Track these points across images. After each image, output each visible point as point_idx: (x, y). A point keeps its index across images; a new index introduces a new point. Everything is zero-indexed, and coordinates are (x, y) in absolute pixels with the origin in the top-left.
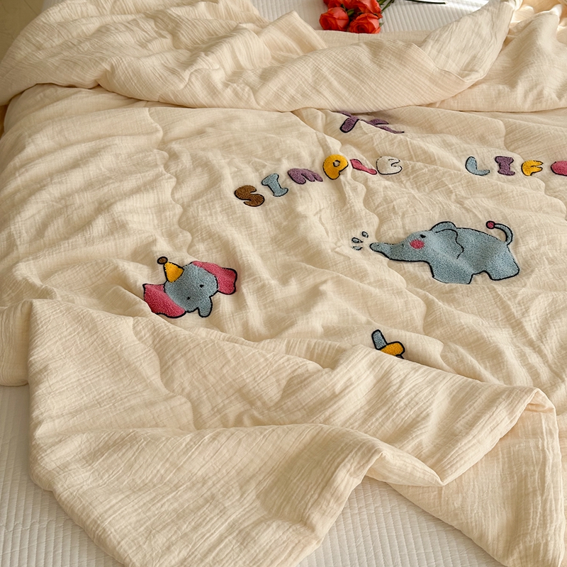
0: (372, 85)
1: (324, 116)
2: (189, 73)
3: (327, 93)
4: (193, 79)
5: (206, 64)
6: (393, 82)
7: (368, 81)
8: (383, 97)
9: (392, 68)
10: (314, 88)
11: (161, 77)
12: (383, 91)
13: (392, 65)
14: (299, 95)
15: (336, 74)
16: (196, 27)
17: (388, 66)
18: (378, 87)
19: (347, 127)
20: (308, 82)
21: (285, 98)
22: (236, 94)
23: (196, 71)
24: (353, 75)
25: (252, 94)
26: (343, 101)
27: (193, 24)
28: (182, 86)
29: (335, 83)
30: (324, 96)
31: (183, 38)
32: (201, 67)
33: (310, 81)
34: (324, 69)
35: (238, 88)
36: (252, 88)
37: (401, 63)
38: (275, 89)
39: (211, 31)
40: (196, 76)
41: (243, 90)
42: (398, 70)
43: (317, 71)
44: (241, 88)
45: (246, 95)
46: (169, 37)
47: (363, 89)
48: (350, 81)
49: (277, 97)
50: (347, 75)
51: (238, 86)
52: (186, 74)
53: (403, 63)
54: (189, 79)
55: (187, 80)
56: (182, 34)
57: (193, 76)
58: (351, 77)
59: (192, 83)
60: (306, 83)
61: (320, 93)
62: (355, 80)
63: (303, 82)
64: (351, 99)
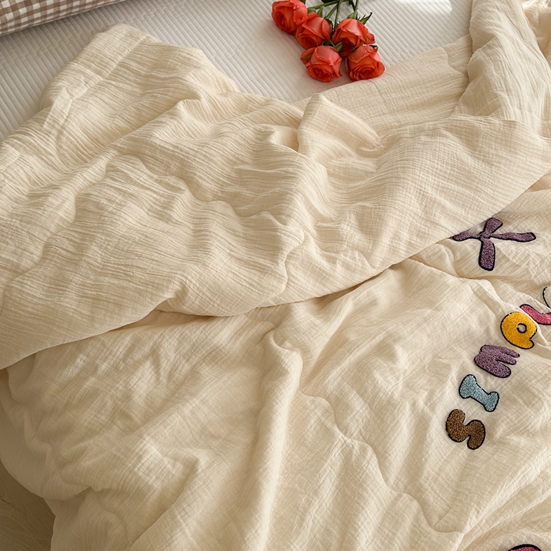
0: (489, 191)
1: (451, 252)
2: (283, 263)
3: (443, 221)
4: (293, 271)
5: (293, 238)
6: (509, 178)
7: (483, 188)
8: (501, 199)
9: (503, 161)
10: (428, 220)
11: (251, 284)
12: (500, 193)
13: (502, 157)
14: (415, 238)
15: (444, 191)
16: (212, 160)
17: (498, 159)
18: (494, 190)
19: (487, 261)
20: (418, 215)
21: (402, 248)
22: (347, 267)
23: (289, 257)
24: (462, 186)
25: (365, 260)
26: (462, 222)
27: (205, 156)
28: (284, 287)
29: (448, 204)
30: (443, 227)
31: (204, 183)
32: (292, 248)
33: (419, 212)
34: (429, 190)
35: (348, 259)
36: (362, 252)
37: (510, 151)
38: (388, 243)
39: (231, 158)
40: (294, 265)
41: (354, 259)
42: (511, 161)
43: (422, 195)
44: (350, 257)
45: (360, 264)
46: (182, 185)
47: (480, 199)
48: (462, 194)
49: (393, 250)
50: (456, 187)
51: (346, 255)
52: (281, 268)
53: (512, 149)
54: (288, 273)
55: (286, 275)
56: (200, 177)
57: (290, 266)
58: (461, 189)
59: (294, 277)
60: (416, 217)
61: (437, 224)
62: (468, 191)
63: (413, 218)
64: (470, 216)
